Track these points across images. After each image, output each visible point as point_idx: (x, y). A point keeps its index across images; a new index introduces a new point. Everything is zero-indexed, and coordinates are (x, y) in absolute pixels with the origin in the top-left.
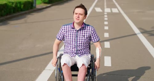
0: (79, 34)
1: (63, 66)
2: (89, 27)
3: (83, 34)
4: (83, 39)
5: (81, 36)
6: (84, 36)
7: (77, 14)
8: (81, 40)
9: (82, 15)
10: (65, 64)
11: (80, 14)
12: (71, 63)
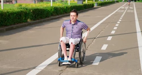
0: (74, 26)
1: (61, 42)
2: (80, 23)
3: (77, 27)
4: (76, 29)
5: (75, 28)
6: (77, 28)
7: (72, 16)
8: (75, 30)
9: (75, 16)
10: (62, 41)
11: (74, 16)
12: (66, 41)
